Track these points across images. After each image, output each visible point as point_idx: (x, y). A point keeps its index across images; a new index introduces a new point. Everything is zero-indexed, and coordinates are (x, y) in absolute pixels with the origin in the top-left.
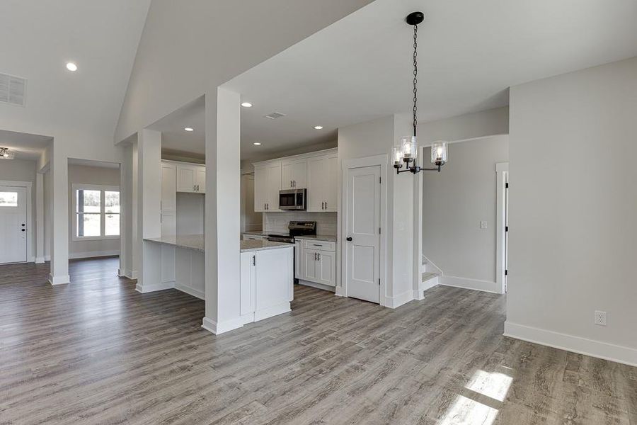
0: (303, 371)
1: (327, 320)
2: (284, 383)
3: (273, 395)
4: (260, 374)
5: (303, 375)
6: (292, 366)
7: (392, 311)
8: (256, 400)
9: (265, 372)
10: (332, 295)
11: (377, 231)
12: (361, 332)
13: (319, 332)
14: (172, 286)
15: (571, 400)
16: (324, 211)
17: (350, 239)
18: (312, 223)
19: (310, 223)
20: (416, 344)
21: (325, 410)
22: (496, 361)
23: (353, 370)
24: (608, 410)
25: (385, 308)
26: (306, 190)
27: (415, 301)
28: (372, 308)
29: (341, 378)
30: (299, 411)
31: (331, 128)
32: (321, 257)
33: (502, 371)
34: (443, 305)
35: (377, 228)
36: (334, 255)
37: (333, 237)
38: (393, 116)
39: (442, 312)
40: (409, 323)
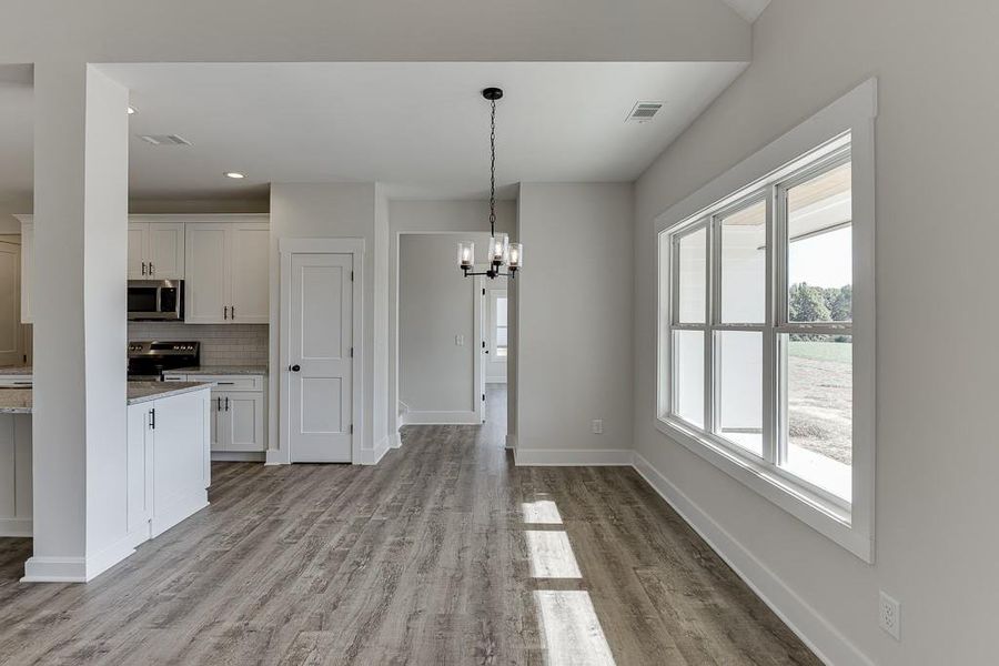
0: (332, 572)
1: (293, 502)
2: (319, 597)
3: (322, 615)
4: (264, 601)
5: (337, 576)
6: (307, 573)
7: (375, 469)
8: (301, 631)
9: (271, 594)
11: (346, 352)
12: (361, 504)
13: (297, 520)
15: (604, 504)
16: (229, 321)
17: (296, 368)
18: (193, 344)
19: (186, 344)
20: (443, 497)
21: (409, 600)
22: (530, 491)
23: (398, 548)
24: (630, 503)
25: (362, 467)
26: (183, 282)
28: (345, 471)
29: (392, 560)
30: (379, 615)
31: (257, 180)
32: (232, 404)
33: (541, 498)
34: (431, 449)
35: (346, 346)
36: (259, 398)
37: (262, 367)
38: (372, 186)
39: (438, 456)
40: (411, 477)
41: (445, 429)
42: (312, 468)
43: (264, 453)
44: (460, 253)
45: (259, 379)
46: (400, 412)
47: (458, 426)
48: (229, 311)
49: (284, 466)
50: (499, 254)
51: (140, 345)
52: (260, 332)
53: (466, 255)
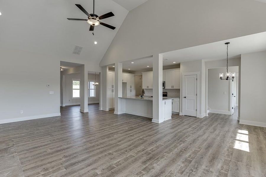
1: (186, 121)
7: (201, 119)
10: (178, 115)
11: (195, 95)
12: (199, 123)
14: (125, 113)
15: (264, 134)
16: (173, 88)
17: (185, 97)
18: (166, 92)
20: (217, 125)
22: (242, 128)
25: (199, 118)
26: (165, 82)
27: (206, 117)
28: (195, 118)
32: (173, 103)
33: (244, 130)
34: (215, 117)
35: (195, 94)
36: (178, 102)
37: (179, 97)
38: (201, 60)
39: (217, 119)
40: (210, 121)
41: (220, 115)
42: (188, 117)
43: (179, 113)
44: (220, 75)
45: (178, 99)
46: (208, 109)
47: (224, 114)
48: (173, 87)
49: (182, 116)
50: (228, 75)
51: (164, 92)
52: (178, 90)
53: (221, 75)
